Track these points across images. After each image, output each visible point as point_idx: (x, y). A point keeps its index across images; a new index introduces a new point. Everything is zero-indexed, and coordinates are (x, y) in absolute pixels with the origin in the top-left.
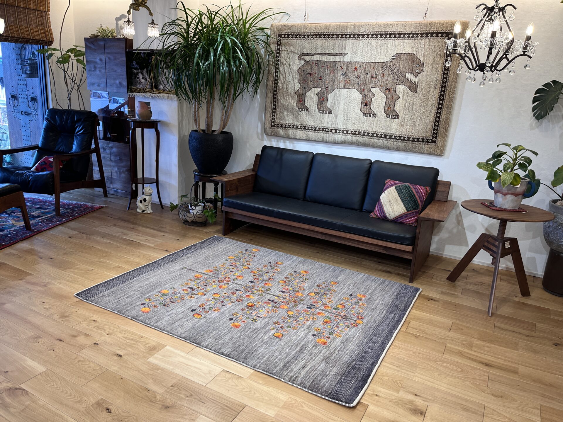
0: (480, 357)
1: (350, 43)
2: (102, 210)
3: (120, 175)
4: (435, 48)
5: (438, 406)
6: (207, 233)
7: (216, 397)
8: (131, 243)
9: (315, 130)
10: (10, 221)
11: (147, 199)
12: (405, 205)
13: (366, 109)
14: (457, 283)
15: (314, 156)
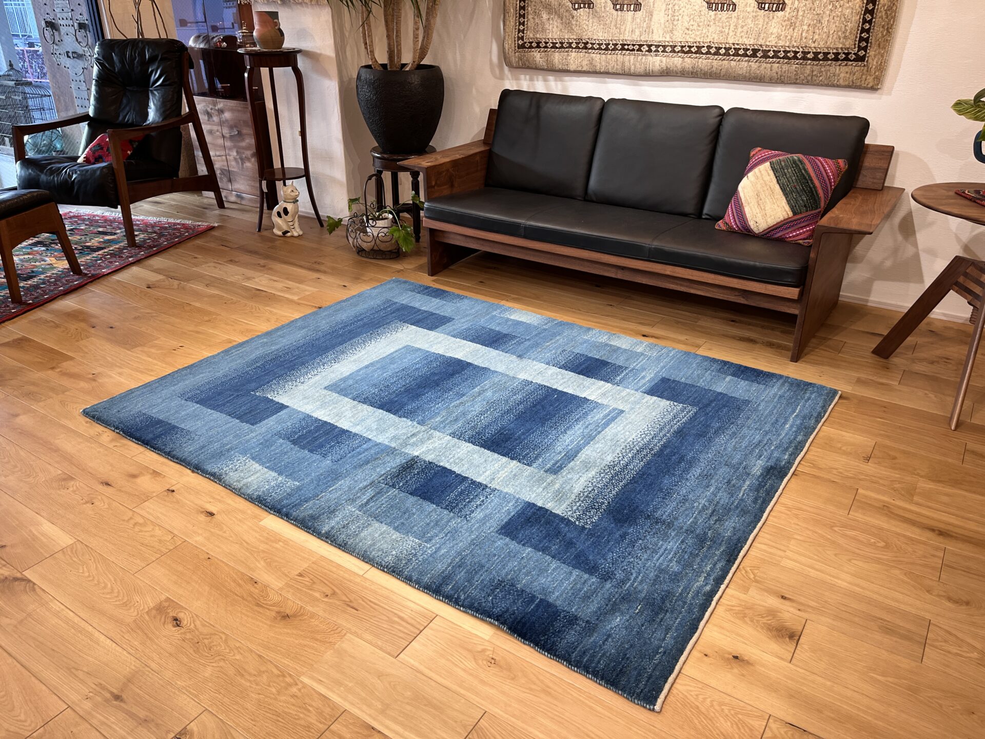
0: (928, 517)
2: (214, 233)
3: (242, 164)
5: (830, 621)
6: (399, 271)
7: (381, 599)
8: (258, 295)
9: (607, 49)
10: (47, 259)
11: (289, 209)
12: (789, 202)
14: (895, 360)
15: (605, 106)
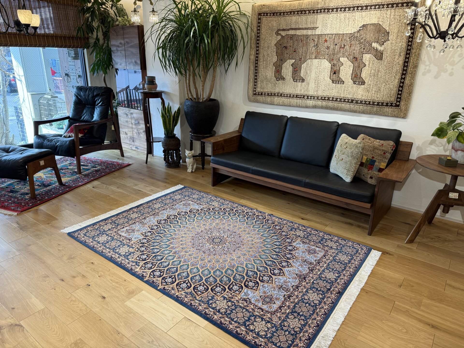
0: (427, 318)
1: (320, 17)
3: (139, 135)
4: (400, 17)
8: (139, 193)
9: (290, 97)
13: (334, 77)
15: (288, 120)
